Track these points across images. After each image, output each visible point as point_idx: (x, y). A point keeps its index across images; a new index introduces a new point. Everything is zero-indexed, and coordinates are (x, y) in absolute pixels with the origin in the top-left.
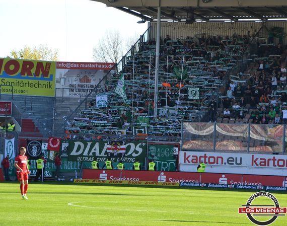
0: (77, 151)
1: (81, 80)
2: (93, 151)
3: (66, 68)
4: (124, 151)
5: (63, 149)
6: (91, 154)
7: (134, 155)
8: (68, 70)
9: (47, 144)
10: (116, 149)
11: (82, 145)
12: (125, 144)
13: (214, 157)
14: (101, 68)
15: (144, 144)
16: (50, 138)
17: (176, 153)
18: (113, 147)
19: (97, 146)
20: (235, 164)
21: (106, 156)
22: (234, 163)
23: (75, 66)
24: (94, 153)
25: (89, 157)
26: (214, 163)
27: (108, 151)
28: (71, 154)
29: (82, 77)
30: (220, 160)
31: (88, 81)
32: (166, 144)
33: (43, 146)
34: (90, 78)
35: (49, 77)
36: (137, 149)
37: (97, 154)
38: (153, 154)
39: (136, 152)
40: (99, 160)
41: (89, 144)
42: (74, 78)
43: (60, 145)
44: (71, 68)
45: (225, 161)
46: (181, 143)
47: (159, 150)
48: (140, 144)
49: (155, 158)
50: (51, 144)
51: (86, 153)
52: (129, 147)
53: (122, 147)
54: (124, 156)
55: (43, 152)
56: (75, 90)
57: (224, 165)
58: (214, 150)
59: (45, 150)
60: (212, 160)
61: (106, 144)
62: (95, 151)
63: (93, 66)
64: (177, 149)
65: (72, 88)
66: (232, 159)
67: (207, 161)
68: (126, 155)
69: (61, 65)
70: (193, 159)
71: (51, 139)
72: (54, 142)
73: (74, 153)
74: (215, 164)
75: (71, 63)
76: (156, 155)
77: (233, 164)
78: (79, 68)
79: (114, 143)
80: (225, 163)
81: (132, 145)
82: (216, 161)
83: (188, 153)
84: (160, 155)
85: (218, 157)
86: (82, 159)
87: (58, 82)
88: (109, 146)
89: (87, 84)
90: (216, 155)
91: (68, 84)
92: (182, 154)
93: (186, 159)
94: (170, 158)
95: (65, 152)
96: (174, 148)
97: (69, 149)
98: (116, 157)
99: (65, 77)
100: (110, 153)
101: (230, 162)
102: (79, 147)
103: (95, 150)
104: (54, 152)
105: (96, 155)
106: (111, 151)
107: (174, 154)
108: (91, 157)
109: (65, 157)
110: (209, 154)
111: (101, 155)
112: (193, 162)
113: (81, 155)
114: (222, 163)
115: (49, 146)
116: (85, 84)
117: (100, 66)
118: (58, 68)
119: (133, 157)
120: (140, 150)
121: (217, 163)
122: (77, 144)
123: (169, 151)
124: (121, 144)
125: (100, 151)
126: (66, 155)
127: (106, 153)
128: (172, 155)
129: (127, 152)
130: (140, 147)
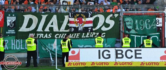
0: (29, 26)
2: (49, 25)
4: (91, 25)
5: (8, 24)
6: (47, 30)
7: (104, 29)
10: (81, 22)
11: (35, 19)
12: (91, 16)
15: (116, 15)
17: (160, 25)
18: (76, 20)
19: (54, 18)
21: (68, 31)
24: (51, 29)
25: (44, 33)
27: (70, 25)
28: (20, 30)
32: (146, 14)
36: (107, 22)
37: (56, 29)
39: (107, 25)
40: (58, 36)
41: (44, 17)
43: (5, 20)
47: (136, 21)
48: (111, 15)
49: (133, 31)
51: (40, 29)
52: (97, 19)
53: (88, 19)
54: (92, 31)
61: (66, 17)
62: (52, 26)
64: (160, 20)
68: (94, 30)
73: (23, 29)
76: (134, 27)
79: (78, 15)
81: (101, 17)
84: (139, 28)
86: (36, 36)
88: (72, 19)
95: (11, 29)
96: (157, 19)
97: (17, 24)
98: (81, 32)
100: (73, 27)
102: (30, 22)
103: (52, 24)
105: (54, 31)
106: (74, 25)
107: (157, 26)
108: (48, 33)
109: (13, 35)
111: (61, 31)
113: (35, 31)
119: (103, 32)
120: (112, 23)
122: (27, 17)
123: (151, 23)
124: (87, 17)
125: (60, 26)
126: (12, 32)
127: (67, 27)
128: (154, 28)
129: (95, 26)
130: (111, 19)
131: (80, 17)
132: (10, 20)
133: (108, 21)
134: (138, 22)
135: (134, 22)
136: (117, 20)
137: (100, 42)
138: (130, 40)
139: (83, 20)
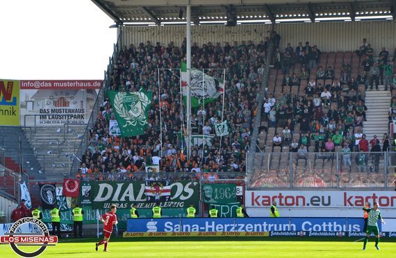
0: (103, 196)
1: (55, 104)
2: (125, 194)
3: (33, 88)
4: (169, 194)
5: (83, 194)
6: (123, 199)
7: (183, 198)
8: (36, 91)
9: (62, 188)
10: (158, 190)
11: (110, 188)
12: (169, 185)
13: (292, 197)
14: (83, 87)
15: (195, 183)
16: (65, 180)
17: (241, 194)
18: (153, 189)
19: (131, 187)
20: (321, 205)
21: (145, 200)
22: (320, 203)
23: (47, 85)
24: (127, 198)
25: (120, 203)
26: (293, 204)
27: (146, 194)
28: (95, 200)
29: (56, 100)
30: (300, 200)
31: (66, 104)
32: (225, 182)
33: (57, 191)
34: (68, 100)
35: (11, 101)
36: (185, 190)
37: (132, 198)
38: (208, 196)
39: (185, 194)
41: (120, 186)
42: (46, 100)
43: (80, 189)
44: (41, 88)
45: (308, 201)
46: (246, 180)
47: (216, 190)
48: (191, 183)
49: (212, 201)
50: (67, 188)
51: (115, 198)
52: (175, 188)
53: (165, 188)
54: (169, 200)
55: (58, 198)
56: (47, 117)
57: (306, 206)
58: (292, 188)
59: (60, 196)
60: (290, 201)
61: (143, 185)
62: (128, 195)
63: (71, 85)
64: (241, 188)
65: (43, 114)
66: (317, 199)
67: (283, 201)
68: (171, 199)
69: (26, 85)
70: (264, 201)
71: (67, 182)
72: (71, 185)
73: (98, 198)
74: (295, 206)
75: (41, 81)
76: (213, 197)
77: (318, 205)
78: (53, 87)
79: (154, 184)
80: (308, 205)
81: (179, 185)
82: (295, 201)
83: (257, 193)
84: (218, 197)
85: (298, 197)
87: (24, 106)
88: (148, 188)
89: (65, 108)
90: (295, 194)
91: (37, 109)
92: (248, 194)
93: (254, 200)
94: (233, 200)
95: (87, 198)
96: (237, 187)
97: (92, 194)
99: (33, 100)
100: (150, 196)
101: (314, 203)
102: (106, 190)
103: (128, 193)
104: (71, 198)
105: (130, 200)
106: (151, 194)
107: (237, 194)
108: (124, 202)
109: (89, 205)
110: (285, 193)
111: (137, 200)
112: (264, 204)
113: (110, 201)
114: (304, 204)
115: (64, 191)
116: (62, 108)
117: (82, 85)
118: (22, 88)
119: (181, 201)
120: (191, 192)
121: (297, 205)
122: (102, 186)
123: (231, 192)
124: (165, 185)
125: (136, 195)
126: (88, 201)
127: (144, 196)
128: (235, 197)
129: (173, 194)
130: (190, 187)
131: (157, 186)
132: (86, 189)
133: (187, 189)
134: (218, 190)
135: (214, 190)
136: (196, 189)
137: (157, 212)
139: (160, 188)
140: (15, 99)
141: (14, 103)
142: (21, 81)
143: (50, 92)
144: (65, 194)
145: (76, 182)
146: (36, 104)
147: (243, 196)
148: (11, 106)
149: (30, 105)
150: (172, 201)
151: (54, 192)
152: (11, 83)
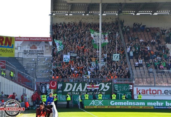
0: (68, 89)
1: (31, 48)
2: (78, 88)
3: (21, 40)
4: (98, 88)
5: (59, 88)
6: (77, 90)
7: (104, 90)
8: (22, 42)
9: (49, 85)
10: (93, 87)
11: (71, 85)
12: (98, 84)
14: (43, 41)
15: (110, 84)
16: (51, 81)
17: (131, 89)
18: (91, 86)
19: (80, 85)
20: (169, 94)
21: (87, 91)
22: (169, 93)
23: (27, 39)
24: (79, 90)
25: (76, 92)
26: (156, 93)
27: (88, 88)
28: (64, 91)
29: (31, 46)
30: (159, 92)
31: (35, 48)
32: (124, 83)
33: (47, 86)
34: (36, 46)
35: (11, 46)
37: (81, 90)
38: (116, 89)
39: (106, 88)
40: (82, 94)
41: (76, 84)
42: (27, 46)
43: (57, 86)
44: (24, 41)
45: (163, 92)
46: (134, 82)
47: (120, 87)
48: (108, 83)
49: (118, 91)
50: (51, 85)
51: (73, 90)
52: (101, 86)
53: (97, 85)
54: (98, 91)
55: (48, 90)
56: (27, 53)
57: (162, 94)
58: (154, 86)
59: (48, 89)
60: (154, 92)
61: (86, 84)
62: (79, 89)
63: (38, 39)
64: (131, 86)
65: (25, 52)
66: (167, 91)
67: (151, 92)
68: (99, 90)
69: (18, 39)
70: (142, 92)
71: (51, 82)
72: (53, 84)
73: (66, 90)
74: (157, 94)
75: (24, 38)
76: (119, 90)
77: (168, 94)
78: (30, 40)
79: (92, 84)
80: (163, 94)
81: (103, 84)
82: (157, 92)
83: (139, 88)
84: (121, 90)
85: (158, 90)
86: (71, 93)
87: (17, 49)
88: (89, 85)
90: (157, 89)
91: (23, 50)
92: (135, 89)
93: (138, 91)
94: (128, 91)
95: (60, 90)
96: (130, 85)
97: (63, 88)
98: (93, 92)
99: (21, 46)
100: (90, 89)
101: (166, 93)
102: (69, 86)
103: (79, 88)
104: (53, 90)
105: (80, 91)
106: (90, 88)
108: (77, 92)
109: (61, 93)
110: (152, 89)
111: (83, 91)
112: (142, 93)
113: (71, 91)
114: (161, 94)
115: (50, 86)
116: (34, 50)
117: (43, 39)
118: (16, 40)
119: (104, 92)
120: (108, 87)
121: (158, 94)
122: (67, 84)
123: (127, 88)
124: (96, 84)
125: (83, 89)
126: (61, 91)
127: (87, 89)
129: (100, 89)
130: (108, 85)
131: (93, 84)
132: (60, 86)
133: (106, 86)
134: (121, 87)
136: (111, 86)
137: (100, 97)
138: (115, 96)
139: (94, 86)
140: (13, 45)
141: (13, 47)
142: (15, 37)
143: (28, 43)
144: (51, 88)
145: (55, 82)
146: (22, 48)
147: (133, 89)
148: (11, 49)
149: (19, 48)
150: (100, 91)
151: (45, 87)
152: (11, 38)
